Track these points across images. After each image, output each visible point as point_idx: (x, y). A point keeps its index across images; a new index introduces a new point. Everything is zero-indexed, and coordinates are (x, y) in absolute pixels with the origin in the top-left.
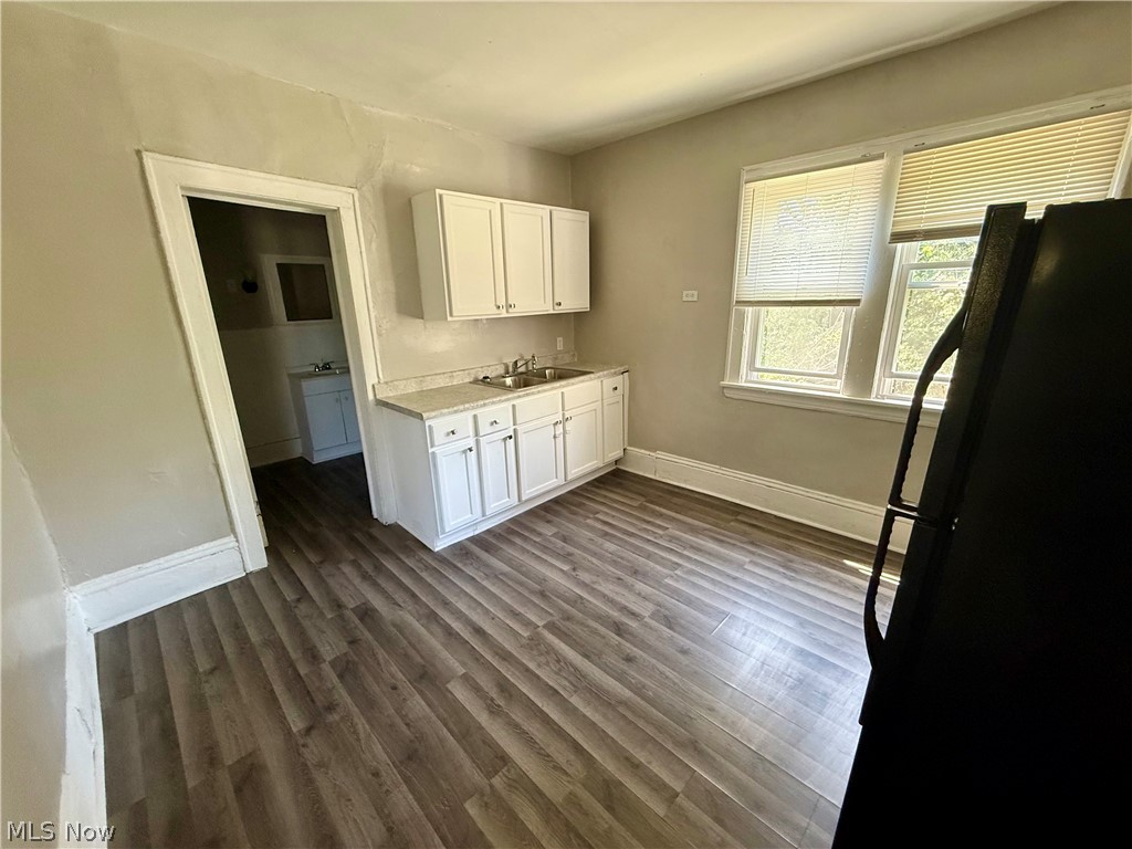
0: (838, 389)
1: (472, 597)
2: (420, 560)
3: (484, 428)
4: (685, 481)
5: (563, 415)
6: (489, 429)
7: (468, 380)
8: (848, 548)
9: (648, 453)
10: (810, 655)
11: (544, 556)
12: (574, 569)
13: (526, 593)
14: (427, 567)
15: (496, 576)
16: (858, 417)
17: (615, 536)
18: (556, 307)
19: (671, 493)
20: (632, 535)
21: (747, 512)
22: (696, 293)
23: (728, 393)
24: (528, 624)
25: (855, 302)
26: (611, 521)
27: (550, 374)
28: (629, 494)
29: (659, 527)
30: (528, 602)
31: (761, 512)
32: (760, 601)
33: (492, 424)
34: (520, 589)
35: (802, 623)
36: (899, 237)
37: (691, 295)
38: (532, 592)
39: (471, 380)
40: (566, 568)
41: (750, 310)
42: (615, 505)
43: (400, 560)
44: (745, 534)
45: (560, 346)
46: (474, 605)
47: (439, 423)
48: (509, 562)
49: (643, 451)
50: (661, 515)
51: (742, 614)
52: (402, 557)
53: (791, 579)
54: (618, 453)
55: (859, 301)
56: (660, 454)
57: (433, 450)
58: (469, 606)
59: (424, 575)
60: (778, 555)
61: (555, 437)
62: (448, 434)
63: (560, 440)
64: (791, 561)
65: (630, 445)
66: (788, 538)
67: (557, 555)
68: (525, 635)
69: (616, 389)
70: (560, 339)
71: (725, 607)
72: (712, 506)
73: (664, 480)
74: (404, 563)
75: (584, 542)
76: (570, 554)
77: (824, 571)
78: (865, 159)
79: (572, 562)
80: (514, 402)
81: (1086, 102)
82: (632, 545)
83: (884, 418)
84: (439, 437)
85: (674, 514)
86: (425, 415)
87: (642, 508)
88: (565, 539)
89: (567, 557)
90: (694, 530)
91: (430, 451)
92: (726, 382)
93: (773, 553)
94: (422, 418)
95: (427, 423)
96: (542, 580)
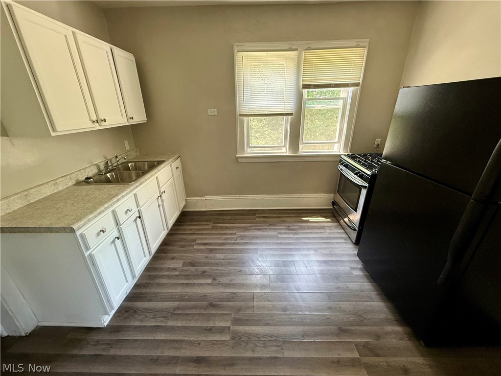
0: (286, 151)
1: (171, 341)
2: (98, 342)
3: (122, 217)
4: (223, 207)
5: (160, 191)
6: (125, 217)
7: (70, 184)
8: (299, 213)
9: (200, 198)
10: (329, 261)
11: (191, 282)
12: (214, 279)
13: (203, 312)
14: (110, 344)
15: (173, 314)
16: (294, 162)
17: (215, 249)
18: (131, 121)
19: (220, 215)
20: (223, 244)
21: (257, 212)
22: (216, 110)
23: (240, 160)
24: (221, 330)
25: (291, 114)
26: (207, 242)
27: (132, 166)
28: (202, 223)
29: (231, 234)
30: (209, 317)
31: (261, 210)
32: (296, 249)
33: (126, 212)
34: (197, 312)
35: (315, 250)
36: (306, 87)
37: (213, 112)
38: (205, 308)
39: (74, 182)
40: (209, 281)
41: (245, 119)
42: (200, 232)
43: (76, 356)
44: (265, 222)
45: (127, 147)
46: (176, 345)
47: (88, 229)
48: (171, 298)
49: (196, 198)
50: (226, 228)
51: (297, 258)
52: (76, 352)
53: (296, 234)
54: (184, 203)
55: (293, 113)
56: (208, 197)
57: (89, 252)
58: (175, 348)
59: (113, 352)
60: (283, 226)
61: (159, 206)
62: (98, 234)
63: (161, 207)
64: (289, 226)
65: (187, 197)
66: (279, 217)
67: (197, 276)
68: (228, 338)
69: (178, 168)
70: (126, 142)
71: (290, 259)
72: (243, 215)
73: (212, 210)
74: (83, 356)
75: (203, 260)
76: (204, 272)
77: (302, 226)
78: (290, 50)
79: (209, 276)
80: (134, 192)
81: (353, 43)
82: (228, 249)
83: (303, 160)
84: (91, 240)
85: (231, 225)
86: (75, 227)
87: (214, 228)
88: (192, 264)
89: (203, 274)
90: (246, 229)
91: (86, 254)
92: (238, 156)
93: (281, 226)
94: (73, 231)
95: (78, 233)
96: (204, 297)
